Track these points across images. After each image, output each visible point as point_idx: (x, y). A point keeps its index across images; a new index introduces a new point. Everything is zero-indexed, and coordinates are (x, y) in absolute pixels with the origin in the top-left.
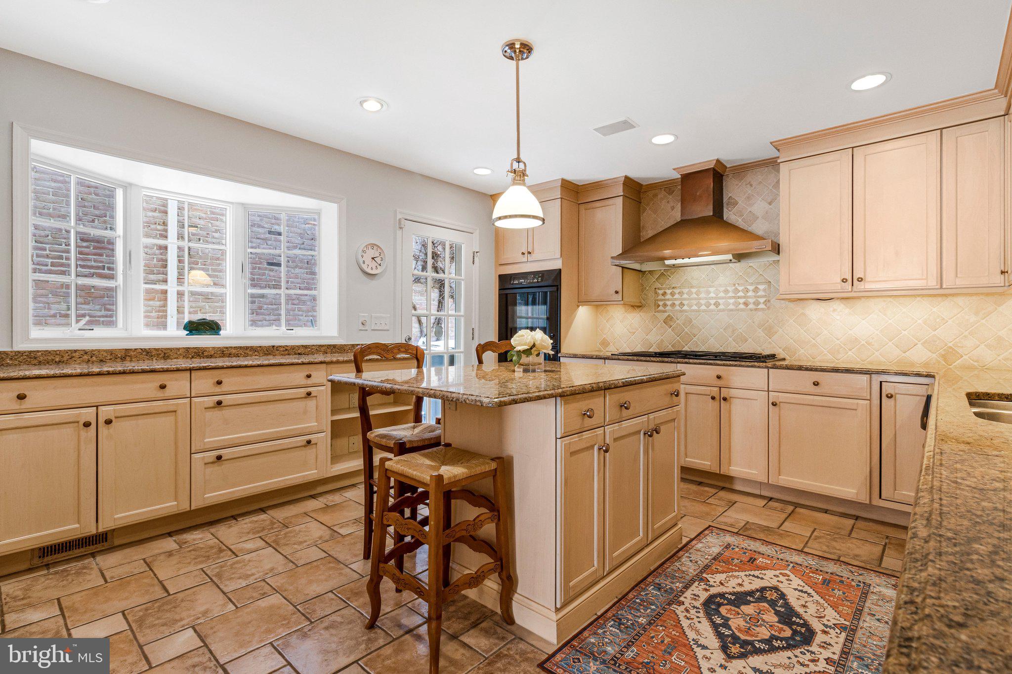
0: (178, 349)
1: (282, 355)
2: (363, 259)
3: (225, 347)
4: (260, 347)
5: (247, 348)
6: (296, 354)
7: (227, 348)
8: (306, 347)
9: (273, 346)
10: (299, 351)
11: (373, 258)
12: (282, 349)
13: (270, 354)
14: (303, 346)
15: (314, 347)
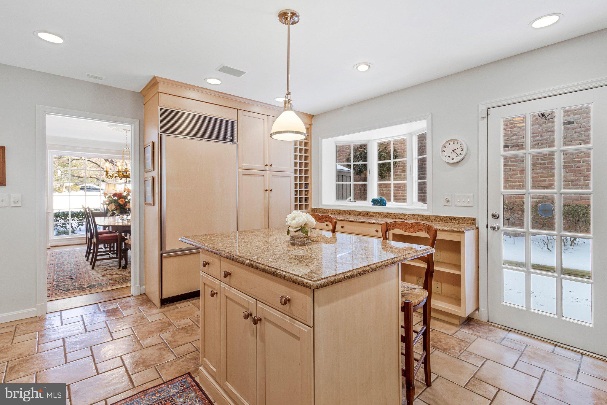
0: (353, 211)
1: (392, 218)
2: (445, 153)
3: (368, 212)
4: (382, 213)
5: (377, 213)
6: (399, 218)
7: (369, 212)
8: (405, 215)
9: (388, 213)
10: (401, 217)
11: (453, 151)
12: (392, 215)
13: (386, 217)
14: (403, 214)
15: (409, 215)
